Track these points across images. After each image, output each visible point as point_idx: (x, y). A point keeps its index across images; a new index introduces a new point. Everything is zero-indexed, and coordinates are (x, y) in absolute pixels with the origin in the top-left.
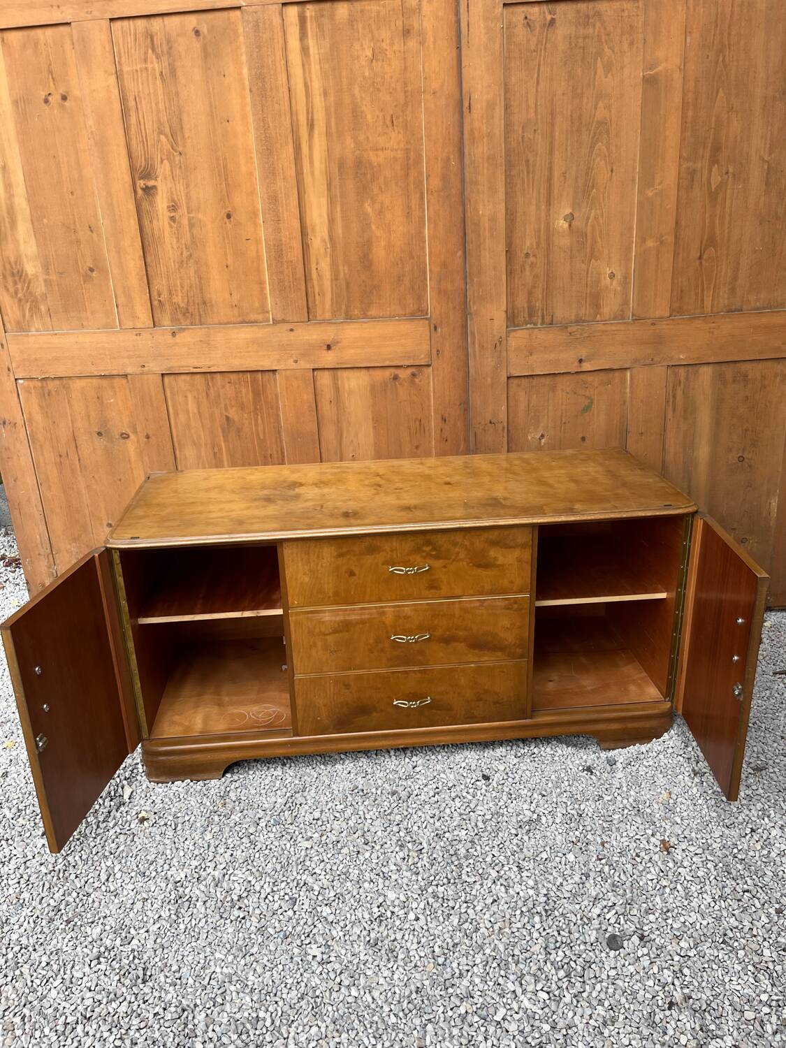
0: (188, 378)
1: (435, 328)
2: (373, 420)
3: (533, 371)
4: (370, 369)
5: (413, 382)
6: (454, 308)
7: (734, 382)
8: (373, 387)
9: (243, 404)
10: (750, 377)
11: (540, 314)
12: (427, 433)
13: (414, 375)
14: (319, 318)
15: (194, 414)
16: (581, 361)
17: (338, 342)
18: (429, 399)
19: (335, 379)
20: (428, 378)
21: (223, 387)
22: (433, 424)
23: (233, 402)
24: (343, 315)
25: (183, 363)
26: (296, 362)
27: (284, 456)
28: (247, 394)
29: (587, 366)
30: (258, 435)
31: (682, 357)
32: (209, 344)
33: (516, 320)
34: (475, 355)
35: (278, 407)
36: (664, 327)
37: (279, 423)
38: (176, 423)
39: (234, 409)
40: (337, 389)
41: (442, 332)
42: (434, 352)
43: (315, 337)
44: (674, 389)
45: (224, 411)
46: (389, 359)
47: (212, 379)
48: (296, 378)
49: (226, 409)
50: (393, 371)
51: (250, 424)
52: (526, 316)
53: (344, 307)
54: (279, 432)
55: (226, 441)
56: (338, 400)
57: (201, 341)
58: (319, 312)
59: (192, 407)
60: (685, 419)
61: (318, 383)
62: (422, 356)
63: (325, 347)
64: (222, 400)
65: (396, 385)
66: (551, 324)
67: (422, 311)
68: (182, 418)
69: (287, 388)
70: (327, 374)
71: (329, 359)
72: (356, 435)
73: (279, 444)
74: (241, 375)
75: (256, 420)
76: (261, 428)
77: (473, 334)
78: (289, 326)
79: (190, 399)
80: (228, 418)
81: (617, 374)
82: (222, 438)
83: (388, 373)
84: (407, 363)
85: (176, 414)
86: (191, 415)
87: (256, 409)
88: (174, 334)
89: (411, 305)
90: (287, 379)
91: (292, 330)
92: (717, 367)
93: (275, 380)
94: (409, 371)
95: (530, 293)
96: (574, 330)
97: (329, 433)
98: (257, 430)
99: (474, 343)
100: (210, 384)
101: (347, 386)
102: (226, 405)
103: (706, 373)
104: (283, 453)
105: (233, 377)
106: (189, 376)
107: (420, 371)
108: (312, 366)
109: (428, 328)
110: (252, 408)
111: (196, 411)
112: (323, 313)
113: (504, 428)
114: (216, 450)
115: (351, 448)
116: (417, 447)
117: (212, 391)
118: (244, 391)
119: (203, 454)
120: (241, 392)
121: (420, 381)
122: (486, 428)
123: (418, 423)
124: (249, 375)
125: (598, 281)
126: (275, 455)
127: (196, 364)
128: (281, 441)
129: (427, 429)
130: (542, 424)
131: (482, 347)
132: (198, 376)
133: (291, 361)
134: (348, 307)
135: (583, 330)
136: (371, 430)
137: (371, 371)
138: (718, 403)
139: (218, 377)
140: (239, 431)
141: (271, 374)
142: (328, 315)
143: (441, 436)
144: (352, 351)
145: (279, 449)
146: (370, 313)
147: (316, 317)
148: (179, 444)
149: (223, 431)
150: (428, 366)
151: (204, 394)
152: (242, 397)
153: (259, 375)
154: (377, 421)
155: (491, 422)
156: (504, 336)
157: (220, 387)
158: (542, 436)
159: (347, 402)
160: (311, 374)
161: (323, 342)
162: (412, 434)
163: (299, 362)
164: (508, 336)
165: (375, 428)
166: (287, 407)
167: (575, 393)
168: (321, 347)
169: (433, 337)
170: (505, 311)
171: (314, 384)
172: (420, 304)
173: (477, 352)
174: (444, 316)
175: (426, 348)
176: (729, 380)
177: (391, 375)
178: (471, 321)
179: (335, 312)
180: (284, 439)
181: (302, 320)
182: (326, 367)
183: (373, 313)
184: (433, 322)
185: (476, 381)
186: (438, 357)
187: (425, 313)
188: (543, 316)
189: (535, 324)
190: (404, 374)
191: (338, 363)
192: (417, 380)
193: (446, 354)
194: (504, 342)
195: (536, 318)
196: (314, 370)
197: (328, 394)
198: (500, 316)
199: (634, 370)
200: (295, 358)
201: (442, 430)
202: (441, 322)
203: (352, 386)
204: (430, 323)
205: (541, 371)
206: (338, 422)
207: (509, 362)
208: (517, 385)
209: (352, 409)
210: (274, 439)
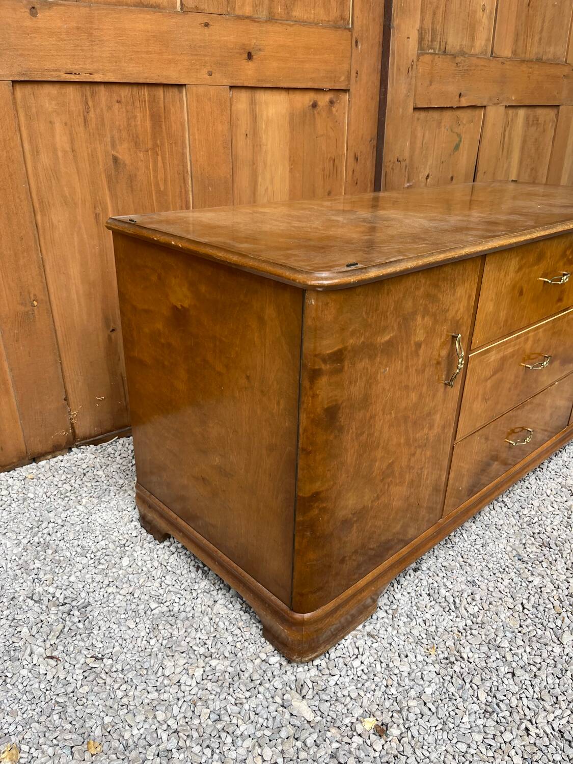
0: (53, 90)
1: (356, 42)
2: (290, 160)
3: (430, 103)
4: (291, 92)
5: (330, 111)
6: (374, 20)
7: (533, 124)
8: (292, 115)
9: (137, 137)
10: (540, 121)
11: (439, 40)
12: (339, 176)
13: (332, 102)
14: (238, 12)
15: (65, 152)
16: (460, 95)
17: (260, 50)
18: (343, 134)
19: (253, 103)
20: (344, 108)
21: (110, 108)
22: (346, 165)
23: (124, 134)
24: (266, 13)
25: (47, 65)
26: (210, 74)
28: (143, 123)
29: (464, 102)
30: (157, 185)
31: (513, 99)
32: (91, 34)
33: (423, 43)
34: (393, 80)
35: (183, 142)
36: (508, 67)
37: (185, 166)
38: (35, 167)
39: (125, 145)
40: (254, 119)
41: (361, 47)
42: (353, 74)
43: (233, 39)
44: (505, 131)
45: (109, 148)
46: (312, 80)
47: (93, 95)
48: (209, 99)
49: (113, 146)
50: (313, 95)
51: (147, 168)
52: (430, 39)
54: (184, 180)
55: (114, 196)
56: (254, 133)
57: (78, 28)
58: (238, 4)
59: (61, 139)
60: (507, 158)
61: (234, 108)
62: (343, 78)
63: (246, 56)
64: (108, 128)
65: (314, 115)
66: (445, 52)
67: (343, 19)
68: (45, 159)
71: (248, 73)
72: (272, 181)
73: (184, 196)
74: (135, 90)
75: (155, 163)
76: (161, 175)
77: (393, 54)
78: (203, 19)
79: (58, 127)
80: (115, 159)
81: (477, 112)
82: (107, 192)
83: (308, 98)
84: (327, 85)
85: (36, 152)
86: (60, 154)
87: (155, 145)
88: (33, 11)
89: (335, 13)
90: (198, 98)
91: (207, 25)
92: (530, 112)
93: (181, 100)
94: (328, 97)
95: (434, 14)
96: (460, 60)
97: (243, 178)
98: (156, 177)
99: (393, 64)
100: (90, 103)
101: (265, 113)
102: (112, 138)
103: (522, 112)
105: (125, 92)
106: (57, 86)
107: (338, 98)
108: (228, 82)
109: (350, 42)
110: (150, 145)
111: (68, 147)
112: (243, 5)
113: (406, 166)
114: (98, 210)
117: (92, 114)
118: (139, 115)
119: (79, 218)
120: (135, 117)
121: (337, 111)
122: (394, 168)
123: (332, 162)
124: (145, 91)
125: (475, 12)
127: (70, 67)
128: (186, 192)
129: (339, 172)
130: (429, 163)
131: (399, 69)
132: (70, 90)
133: (204, 72)
134: (271, 1)
135: (465, 61)
136: (288, 172)
137: (292, 95)
138: (524, 142)
139: (102, 90)
140: (132, 178)
141: (176, 90)
143: (352, 178)
144: (275, 64)
145: (184, 202)
146: (294, 14)
147: (234, 9)
148: (41, 202)
149: (109, 181)
150: (346, 91)
151: (81, 120)
152: (136, 126)
153: (160, 92)
154: (293, 161)
155: (398, 160)
156: (415, 60)
157: (105, 109)
158: (428, 176)
159: (264, 136)
160: (227, 93)
161: (243, 47)
162: (325, 177)
163: (213, 74)
164: (418, 61)
165: (291, 170)
166: (197, 142)
167: (452, 130)
168: (241, 54)
169: (353, 55)
170: (418, 30)
171: (231, 110)
172: (343, 11)
173: (395, 76)
174: (364, 28)
175: (346, 67)
176: (531, 123)
177: (310, 101)
178: (393, 36)
179: (256, 6)
180: (190, 189)
181: (220, 11)
182: (245, 85)
183: (297, 13)
184: (355, 35)
185: (391, 111)
186: (356, 81)
187: (346, 22)
188: (440, 42)
189: (434, 50)
190: (323, 100)
191: (258, 80)
192: (334, 109)
193: (364, 77)
194: (415, 66)
195: (436, 43)
196: (231, 87)
197: (244, 124)
198: (414, 36)
199: (488, 109)
200: (209, 69)
201: (353, 171)
202: (362, 36)
203: (270, 115)
204: (352, 35)
205: (436, 104)
206: (253, 163)
207: (416, 91)
208: (418, 119)
209: (269, 145)
210: (178, 190)
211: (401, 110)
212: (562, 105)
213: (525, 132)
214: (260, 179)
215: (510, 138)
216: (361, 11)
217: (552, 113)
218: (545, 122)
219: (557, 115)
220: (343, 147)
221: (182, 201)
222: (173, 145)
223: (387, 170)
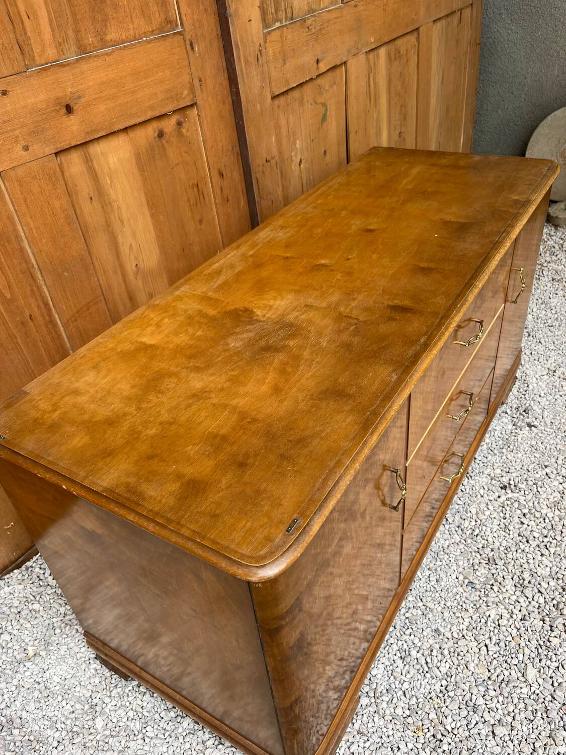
1: (192, 45)
2: (148, 205)
3: (289, 84)
4: (130, 131)
5: (180, 134)
6: (206, 11)
7: (395, 59)
8: (138, 156)
10: (401, 53)
11: (283, 7)
12: (207, 200)
13: (179, 124)
14: (38, 60)
16: (318, 62)
17: (79, 97)
18: (201, 153)
19: (88, 160)
20: (195, 124)
22: (211, 185)
24: (74, 48)
26: (26, 148)
27: (50, 310)
29: (323, 67)
31: (372, 41)
33: (266, 19)
34: (243, 77)
35: (18, 237)
37: (27, 261)
40: (95, 177)
41: (199, 49)
42: (196, 82)
43: (42, 96)
44: (369, 78)
46: (151, 108)
48: (35, 178)
50: (155, 125)
52: (273, 12)
53: (70, 33)
54: (32, 276)
56: (100, 192)
58: (37, 50)
60: (376, 107)
61: (67, 174)
62: (186, 92)
63: (64, 111)
65: (163, 145)
66: (292, 19)
67: (170, 22)
69: (25, 200)
70: (75, 158)
71: (73, 129)
72: (134, 235)
73: (37, 294)
77: (237, 46)
81: (338, 71)
83: (150, 131)
89: (158, 19)
90: (20, 182)
91: (5, 93)
92: (391, 47)
94: (173, 120)
96: (310, 22)
97: (101, 246)
99: (239, 58)
103: (382, 51)
104: (46, 305)
107: (185, 117)
108: (50, 149)
109: (183, 48)
112: (43, 50)
113: (277, 163)
115: (133, 257)
116: (201, 221)
121: (188, 131)
122: (265, 170)
123: (195, 189)
126: (36, 313)
128: (39, 288)
129: (205, 195)
130: (299, 148)
131: (247, 62)
133: (18, 150)
134: (77, 31)
135: (315, 21)
136: (149, 219)
137: (132, 134)
138: (390, 81)
142: (51, 53)
143: (222, 197)
144: (102, 107)
145: (39, 299)
146: (108, 37)
147: (33, 59)
150: (192, 106)
154: (153, 204)
155: (266, 161)
156: (262, 44)
158: (301, 161)
159: (112, 192)
160: (54, 162)
161: (57, 101)
162: (192, 207)
163: (30, 148)
164: (265, 42)
165: (153, 216)
166: (34, 231)
167: (316, 102)
168: (57, 111)
169: (192, 61)
170: (259, 7)
171: (64, 178)
172: (167, 12)
173: (244, 71)
174: (197, 25)
175: (187, 78)
176: (393, 58)
177: (155, 132)
178: (232, 26)
179: (60, 45)
180: (43, 283)
181: (16, 70)
182: (73, 144)
183: (112, 36)
184: (188, 37)
185: (248, 111)
186: (202, 90)
187: (174, 24)
188: (285, 9)
189: (281, 21)
190: (169, 125)
191: (88, 133)
192: (184, 131)
193: (210, 83)
194: (264, 50)
195: (281, 13)
196: (56, 154)
197: (84, 187)
198: (256, 15)
199: (349, 63)
200: (23, 143)
201: (221, 189)
202: (196, 35)
203: (112, 166)
204: (184, 39)
205: (294, 83)
206: (108, 224)
207: (270, 78)
208: (279, 107)
209: (121, 200)
210: (28, 290)
211: (259, 106)
212: (422, 25)
213: (389, 70)
214: (120, 239)
215: (375, 84)
216: (189, 6)
217: (412, 38)
218: (407, 50)
219: (418, 38)
220: (203, 168)
221: (37, 300)
222: (6, 244)
223: (258, 175)
